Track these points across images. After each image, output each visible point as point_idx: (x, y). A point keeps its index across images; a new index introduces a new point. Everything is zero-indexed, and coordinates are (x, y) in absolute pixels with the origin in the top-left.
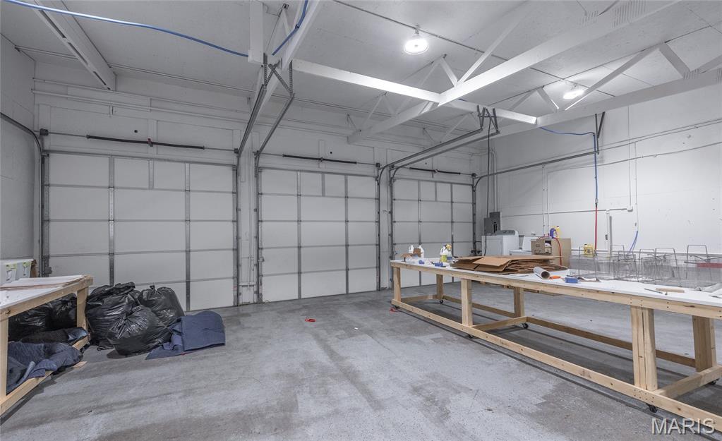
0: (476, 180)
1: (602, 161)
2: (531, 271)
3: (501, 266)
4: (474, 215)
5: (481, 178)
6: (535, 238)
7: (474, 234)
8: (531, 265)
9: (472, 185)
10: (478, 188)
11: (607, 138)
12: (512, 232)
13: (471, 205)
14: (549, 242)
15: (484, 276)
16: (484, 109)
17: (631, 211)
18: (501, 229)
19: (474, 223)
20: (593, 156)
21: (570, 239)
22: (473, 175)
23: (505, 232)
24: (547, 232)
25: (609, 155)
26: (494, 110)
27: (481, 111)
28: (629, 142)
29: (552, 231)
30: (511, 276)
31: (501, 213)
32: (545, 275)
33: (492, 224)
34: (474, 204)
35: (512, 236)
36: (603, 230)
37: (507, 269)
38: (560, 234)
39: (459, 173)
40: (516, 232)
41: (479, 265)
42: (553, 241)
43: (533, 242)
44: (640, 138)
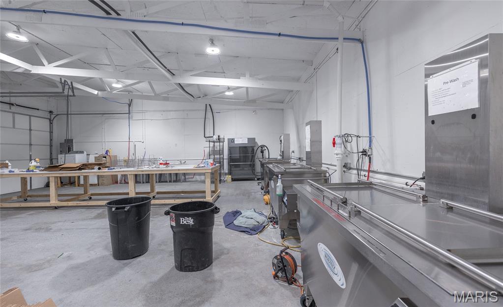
0: (53, 116)
1: (132, 118)
2: (93, 169)
3: (77, 167)
4: (51, 140)
5: (57, 115)
6: (97, 155)
7: (51, 153)
8: (93, 166)
9: (50, 120)
10: (55, 122)
11: (134, 108)
12: (82, 152)
13: (49, 133)
14: (105, 157)
15: (66, 173)
16: (65, 81)
17: (143, 142)
18: (74, 150)
19: (51, 146)
20: (128, 115)
21: (116, 156)
22: (51, 112)
23: (77, 152)
24: (104, 153)
25: (135, 116)
26: (71, 83)
27: (63, 81)
28: (143, 112)
29: (107, 152)
30: (83, 171)
31: (74, 140)
32: (99, 169)
33: (67, 147)
34: (51, 132)
35: (82, 154)
36: (132, 151)
37: (80, 168)
38: (111, 153)
39: (38, 109)
40: (85, 152)
41: (63, 168)
42: (107, 157)
43: (95, 157)
44: (147, 111)
